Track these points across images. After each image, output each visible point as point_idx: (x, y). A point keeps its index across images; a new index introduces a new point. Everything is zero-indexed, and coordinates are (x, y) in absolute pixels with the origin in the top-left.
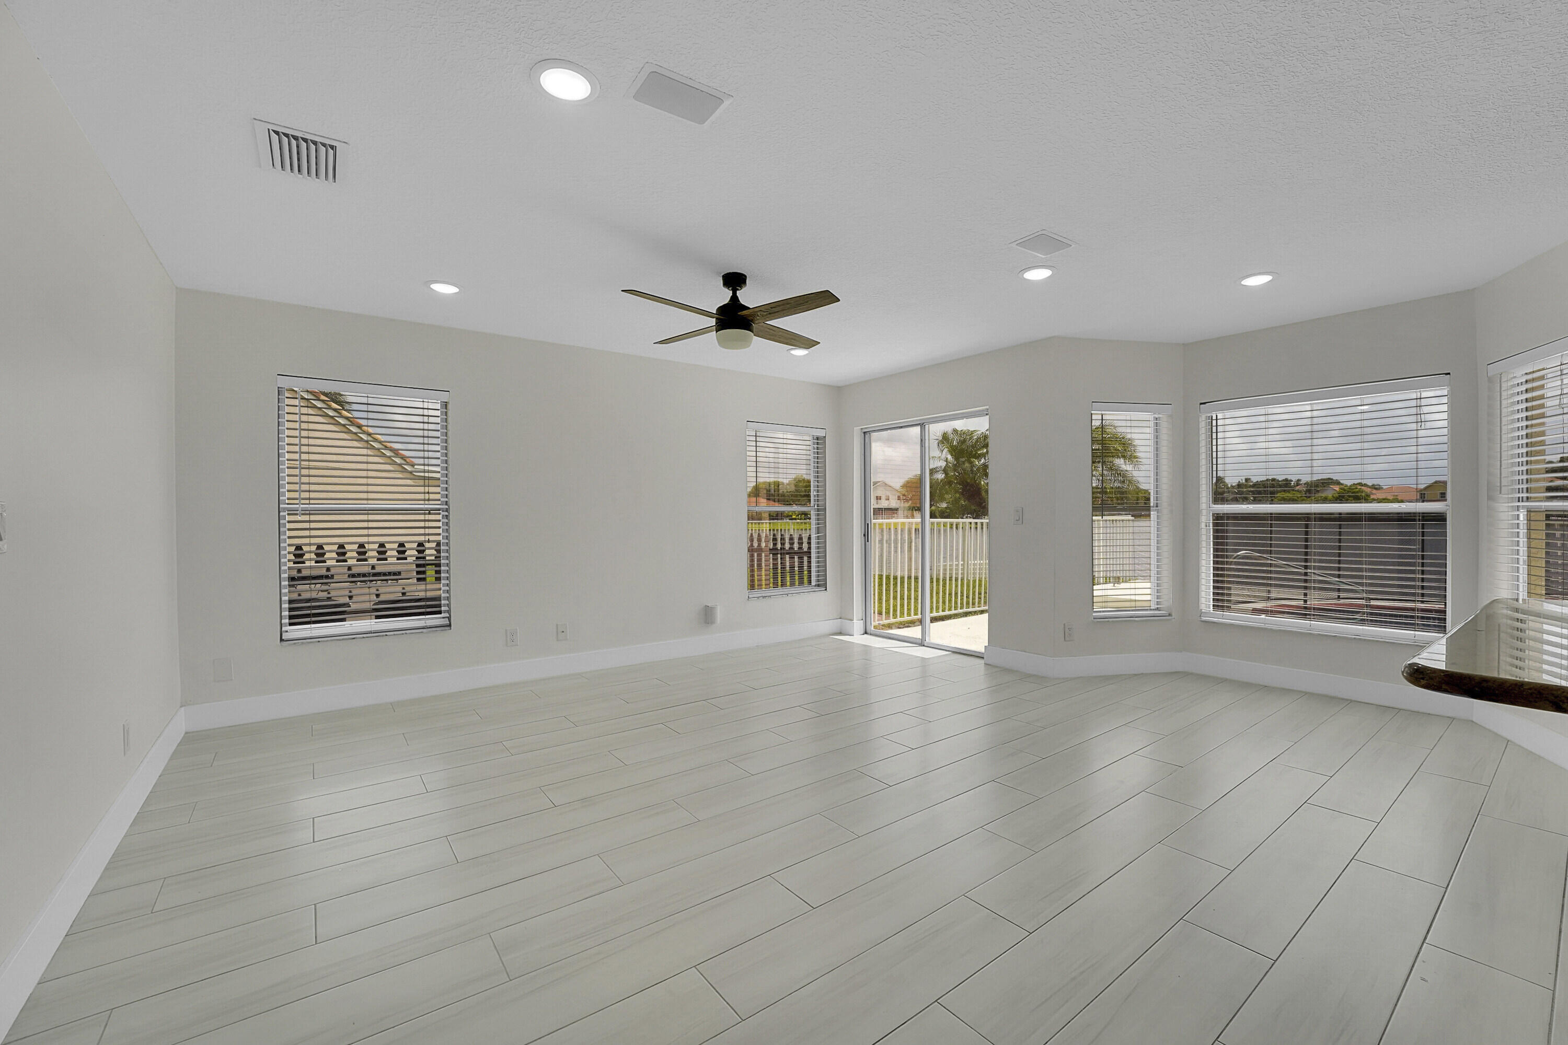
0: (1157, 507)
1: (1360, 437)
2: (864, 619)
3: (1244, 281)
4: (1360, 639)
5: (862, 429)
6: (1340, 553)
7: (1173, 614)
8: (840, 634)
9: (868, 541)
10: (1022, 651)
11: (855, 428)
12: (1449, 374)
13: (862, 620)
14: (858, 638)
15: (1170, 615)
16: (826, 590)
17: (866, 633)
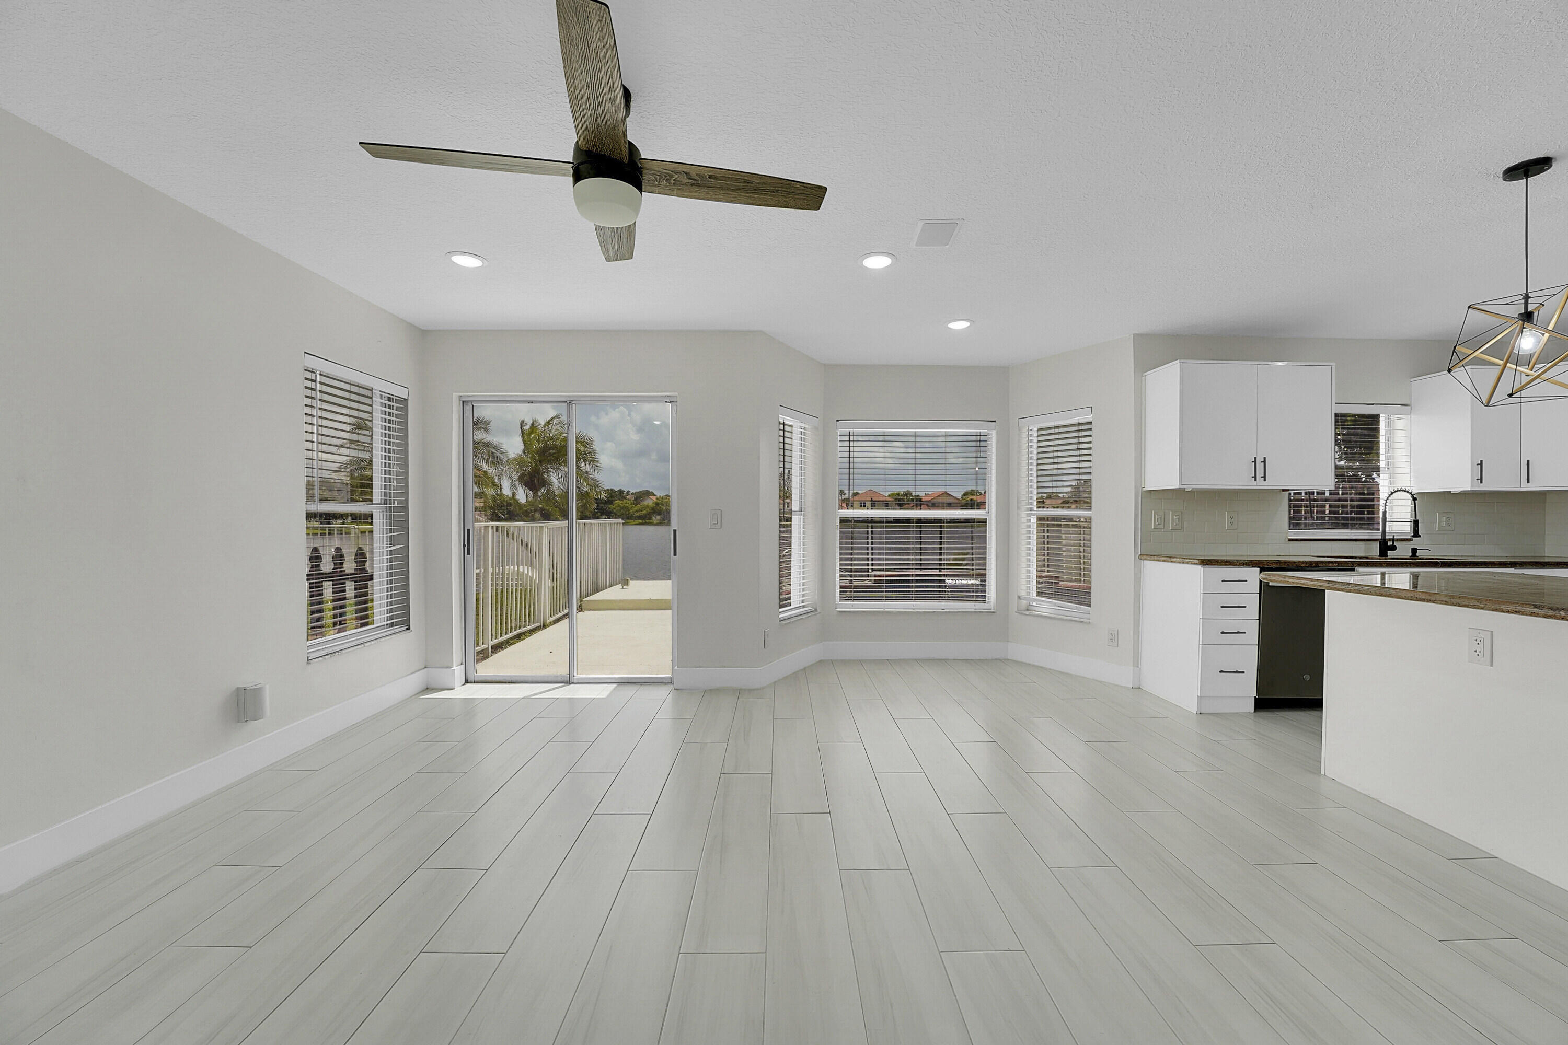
0: (801, 511)
1: (944, 460)
2: (464, 663)
3: (951, 324)
4: (946, 612)
5: (461, 396)
6: (921, 550)
7: (818, 609)
8: (428, 689)
9: (469, 553)
10: (720, 667)
11: (454, 394)
12: (995, 421)
13: (462, 664)
14: (461, 692)
15: (816, 610)
16: (408, 629)
17: (466, 682)
